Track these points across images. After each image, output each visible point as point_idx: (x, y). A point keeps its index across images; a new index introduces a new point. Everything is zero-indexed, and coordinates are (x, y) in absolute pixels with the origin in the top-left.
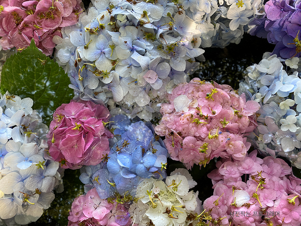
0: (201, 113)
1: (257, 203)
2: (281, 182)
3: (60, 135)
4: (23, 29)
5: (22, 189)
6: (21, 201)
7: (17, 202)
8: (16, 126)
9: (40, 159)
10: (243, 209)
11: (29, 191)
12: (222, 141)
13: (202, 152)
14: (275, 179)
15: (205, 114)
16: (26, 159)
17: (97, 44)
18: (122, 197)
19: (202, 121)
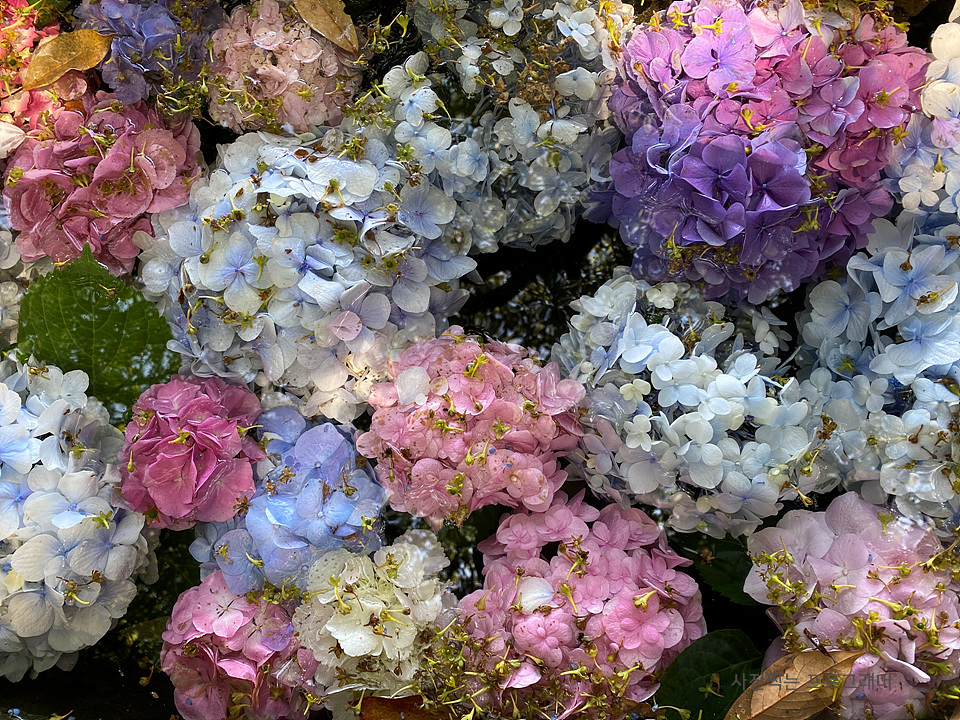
0: (451, 409)
1: (566, 607)
2: (627, 560)
3: (146, 453)
4: (67, 217)
5: (62, 570)
6: (60, 595)
7: (54, 600)
8: (49, 434)
9: (103, 506)
10: (537, 618)
11: (78, 577)
12: (495, 469)
13: (452, 492)
14: (616, 554)
15: (460, 410)
16: (72, 508)
17: (228, 254)
18: (277, 591)
19: (453, 426)
